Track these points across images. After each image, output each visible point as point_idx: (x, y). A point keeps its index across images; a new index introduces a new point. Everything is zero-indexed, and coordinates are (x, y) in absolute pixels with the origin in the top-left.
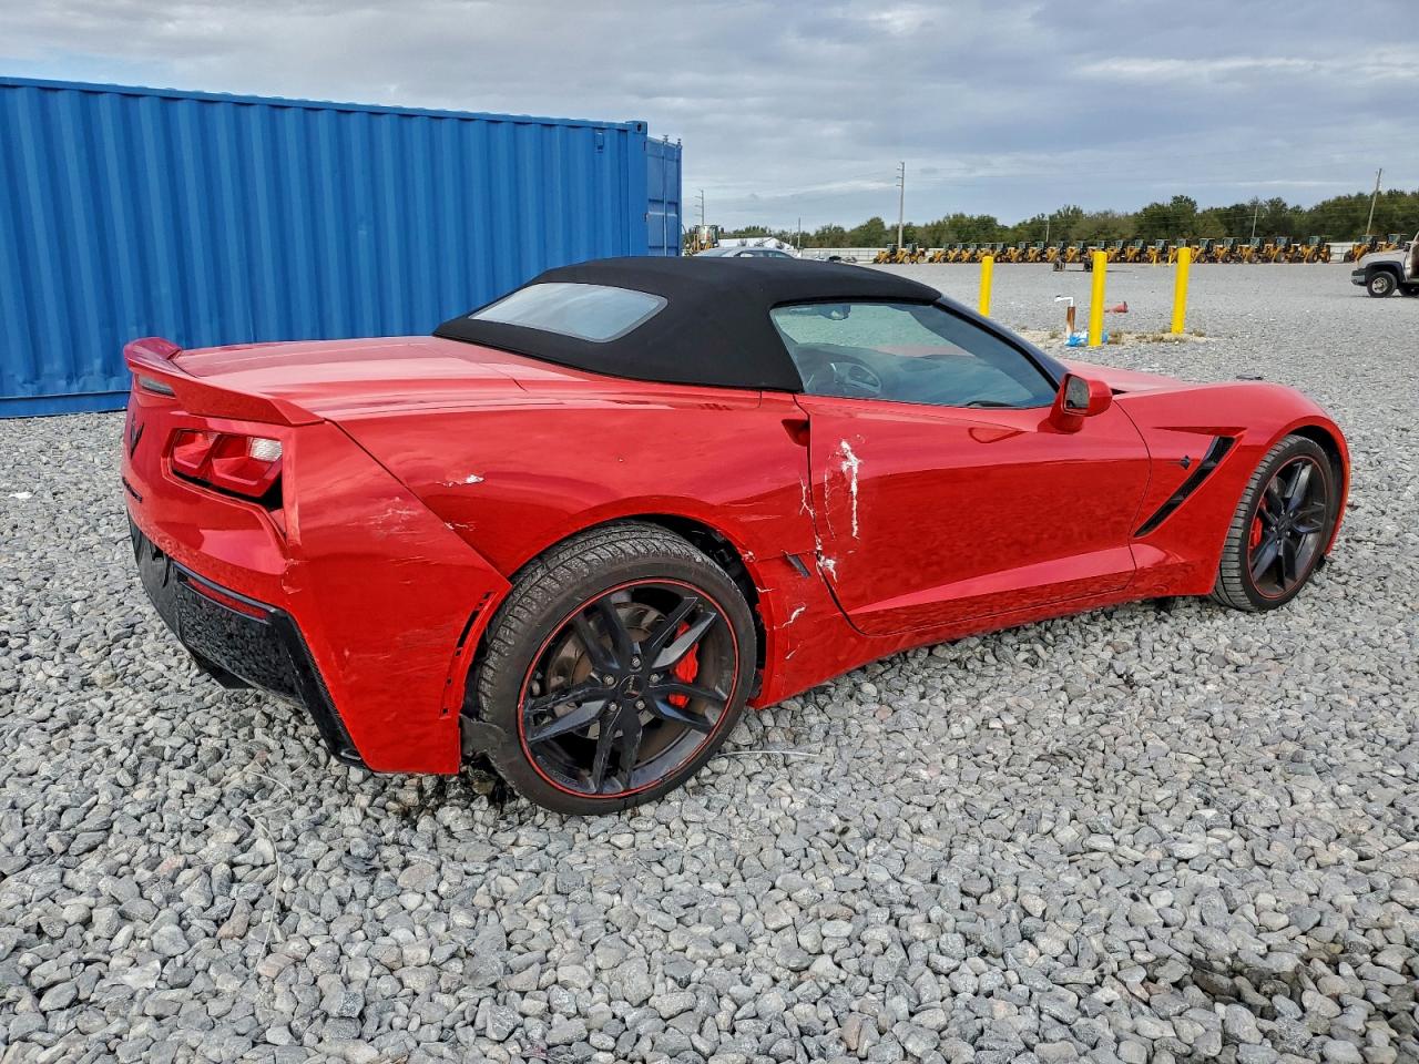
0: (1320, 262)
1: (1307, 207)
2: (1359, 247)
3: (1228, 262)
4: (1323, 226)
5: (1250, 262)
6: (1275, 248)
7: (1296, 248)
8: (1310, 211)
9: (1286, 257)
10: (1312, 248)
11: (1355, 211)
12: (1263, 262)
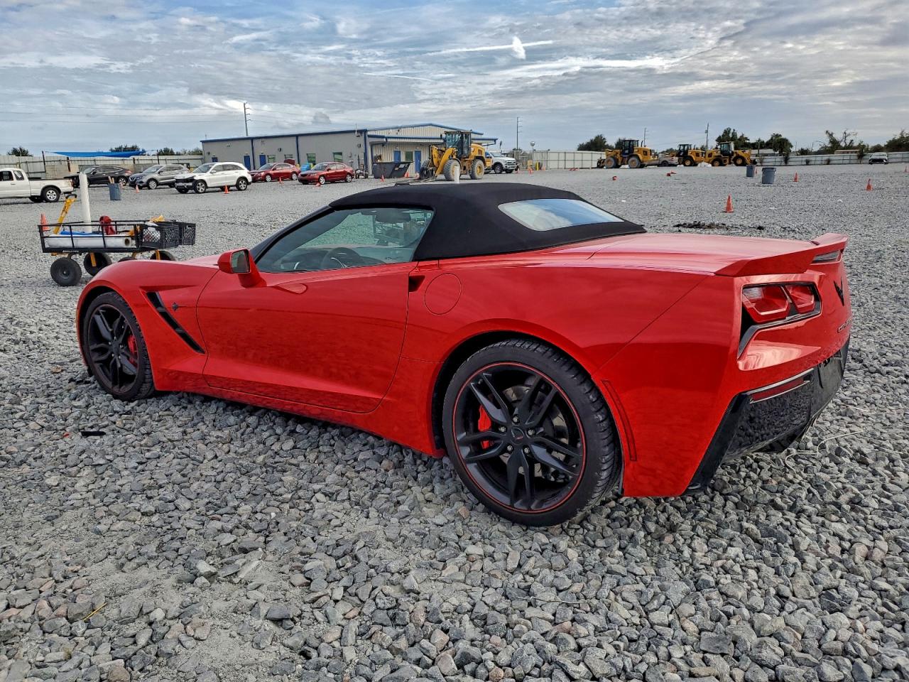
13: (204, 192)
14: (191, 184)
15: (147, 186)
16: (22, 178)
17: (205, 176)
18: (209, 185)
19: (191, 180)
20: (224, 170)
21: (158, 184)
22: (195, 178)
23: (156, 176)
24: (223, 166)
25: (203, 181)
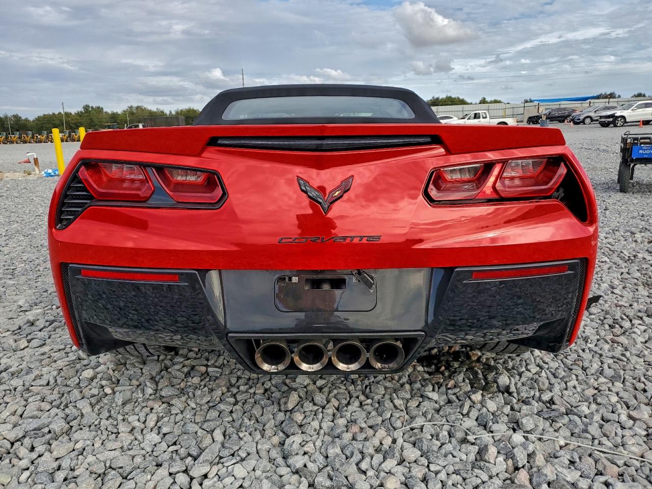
0: (49, 143)
1: (31, 118)
2: (64, 136)
3: (6, 144)
4: (42, 127)
5: (17, 143)
6: (28, 137)
7: (37, 136)
8: (33, 121)
9: (34, 141)
10: (44, 136)
11: (54, 120)
12: (24, 143)
13: (622, 126)
14: (611, 119)
15: (583, 122)
16: (486, 117)
17: (625, 113)
18: (628, 120)
19: (612, 116)
20: (646, 107)
21: (592, 120)
22: (616, 115)
23: (592, 114)
24: (646, 104)
25: (623, 117)
